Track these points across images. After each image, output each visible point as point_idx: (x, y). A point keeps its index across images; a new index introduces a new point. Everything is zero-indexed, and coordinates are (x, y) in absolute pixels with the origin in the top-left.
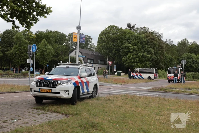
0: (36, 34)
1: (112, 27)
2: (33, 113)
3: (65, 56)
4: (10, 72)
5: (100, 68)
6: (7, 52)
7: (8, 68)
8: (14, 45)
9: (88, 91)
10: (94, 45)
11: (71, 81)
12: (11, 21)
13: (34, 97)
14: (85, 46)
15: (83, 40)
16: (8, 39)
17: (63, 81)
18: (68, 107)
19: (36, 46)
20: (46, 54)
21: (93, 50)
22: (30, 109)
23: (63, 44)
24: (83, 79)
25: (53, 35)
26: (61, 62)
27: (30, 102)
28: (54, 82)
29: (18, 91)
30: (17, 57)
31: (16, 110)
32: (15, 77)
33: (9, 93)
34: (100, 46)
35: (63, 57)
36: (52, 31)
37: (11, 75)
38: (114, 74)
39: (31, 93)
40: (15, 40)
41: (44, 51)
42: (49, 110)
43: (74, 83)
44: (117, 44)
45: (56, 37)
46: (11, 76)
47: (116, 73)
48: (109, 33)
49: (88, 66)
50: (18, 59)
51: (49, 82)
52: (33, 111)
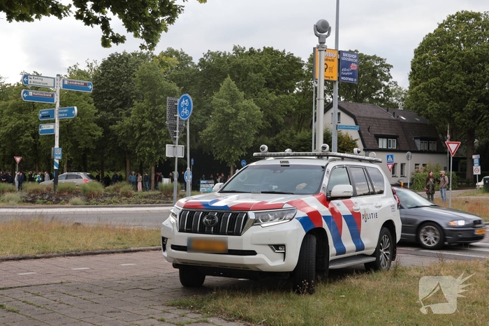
0: (202, 62)
1: (462, 17)
2: (163, 320)
3: (298, 129)
4: (125, 187)
5: (420, 166)
6: (117, 124)
7: (121, 176)
8: (136, 103)
9: (360, 247)
10: (400, 89)
11: (291, 210)
12: (96, 21)
13: (175, 266)
14: (368, 94)
15: (352, 71)
16: (117, 84)
17: (266, 213)
18: (281, 301)
19: (189, 101)
20: (235, 126)
21: (396, 106)
22: (157, 307)
23: (292, 91)
24: (338, 205)
25: (257, 61)
26: (263, 149)
27: (162, 284)
28: (234, 216)
29: (136, 248)
30: (146, 140)
31: (111, 309)
32: (138, 204)
33: (109, 253)
34: (420, 88)
35: (292, 135)
36: (256, 49)
37: (127, 195)
38: (474, 186)
39: (165, 254)
40: (137, 87)
41: (229, 117)
42: (217, 312)
43: (304, 217)
44: (484, 77)
45: (266, 68)
46: (127, 198)
47: (481, 183)
48: (450, 40)
49: (360, 160)
50: (150, 146)
51: (220, 215)
52: (164, 312)
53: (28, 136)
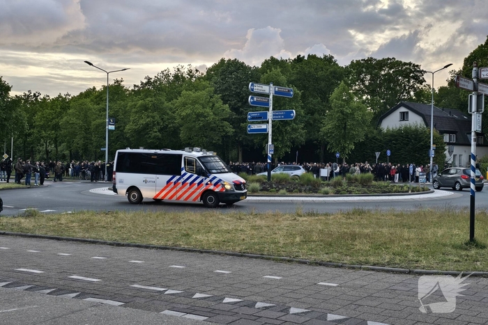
53: (156, 132)
